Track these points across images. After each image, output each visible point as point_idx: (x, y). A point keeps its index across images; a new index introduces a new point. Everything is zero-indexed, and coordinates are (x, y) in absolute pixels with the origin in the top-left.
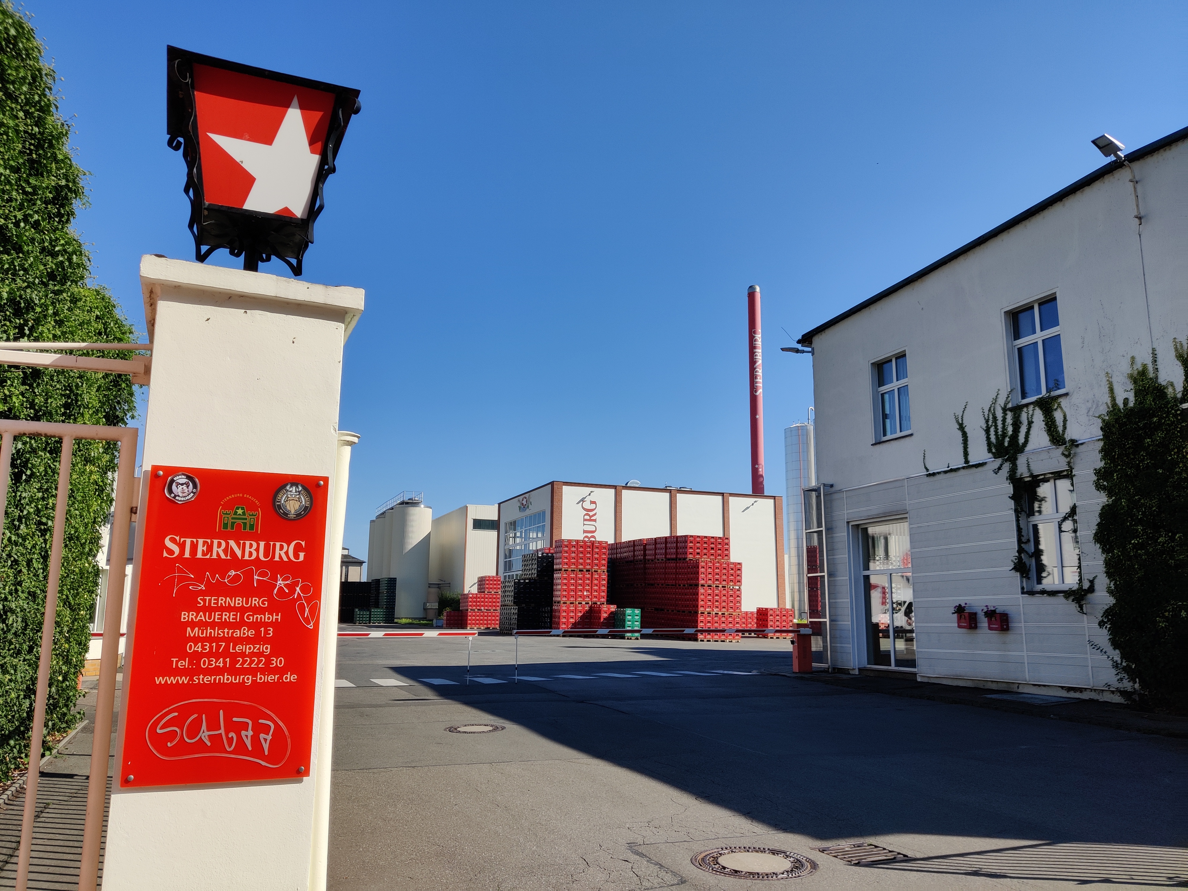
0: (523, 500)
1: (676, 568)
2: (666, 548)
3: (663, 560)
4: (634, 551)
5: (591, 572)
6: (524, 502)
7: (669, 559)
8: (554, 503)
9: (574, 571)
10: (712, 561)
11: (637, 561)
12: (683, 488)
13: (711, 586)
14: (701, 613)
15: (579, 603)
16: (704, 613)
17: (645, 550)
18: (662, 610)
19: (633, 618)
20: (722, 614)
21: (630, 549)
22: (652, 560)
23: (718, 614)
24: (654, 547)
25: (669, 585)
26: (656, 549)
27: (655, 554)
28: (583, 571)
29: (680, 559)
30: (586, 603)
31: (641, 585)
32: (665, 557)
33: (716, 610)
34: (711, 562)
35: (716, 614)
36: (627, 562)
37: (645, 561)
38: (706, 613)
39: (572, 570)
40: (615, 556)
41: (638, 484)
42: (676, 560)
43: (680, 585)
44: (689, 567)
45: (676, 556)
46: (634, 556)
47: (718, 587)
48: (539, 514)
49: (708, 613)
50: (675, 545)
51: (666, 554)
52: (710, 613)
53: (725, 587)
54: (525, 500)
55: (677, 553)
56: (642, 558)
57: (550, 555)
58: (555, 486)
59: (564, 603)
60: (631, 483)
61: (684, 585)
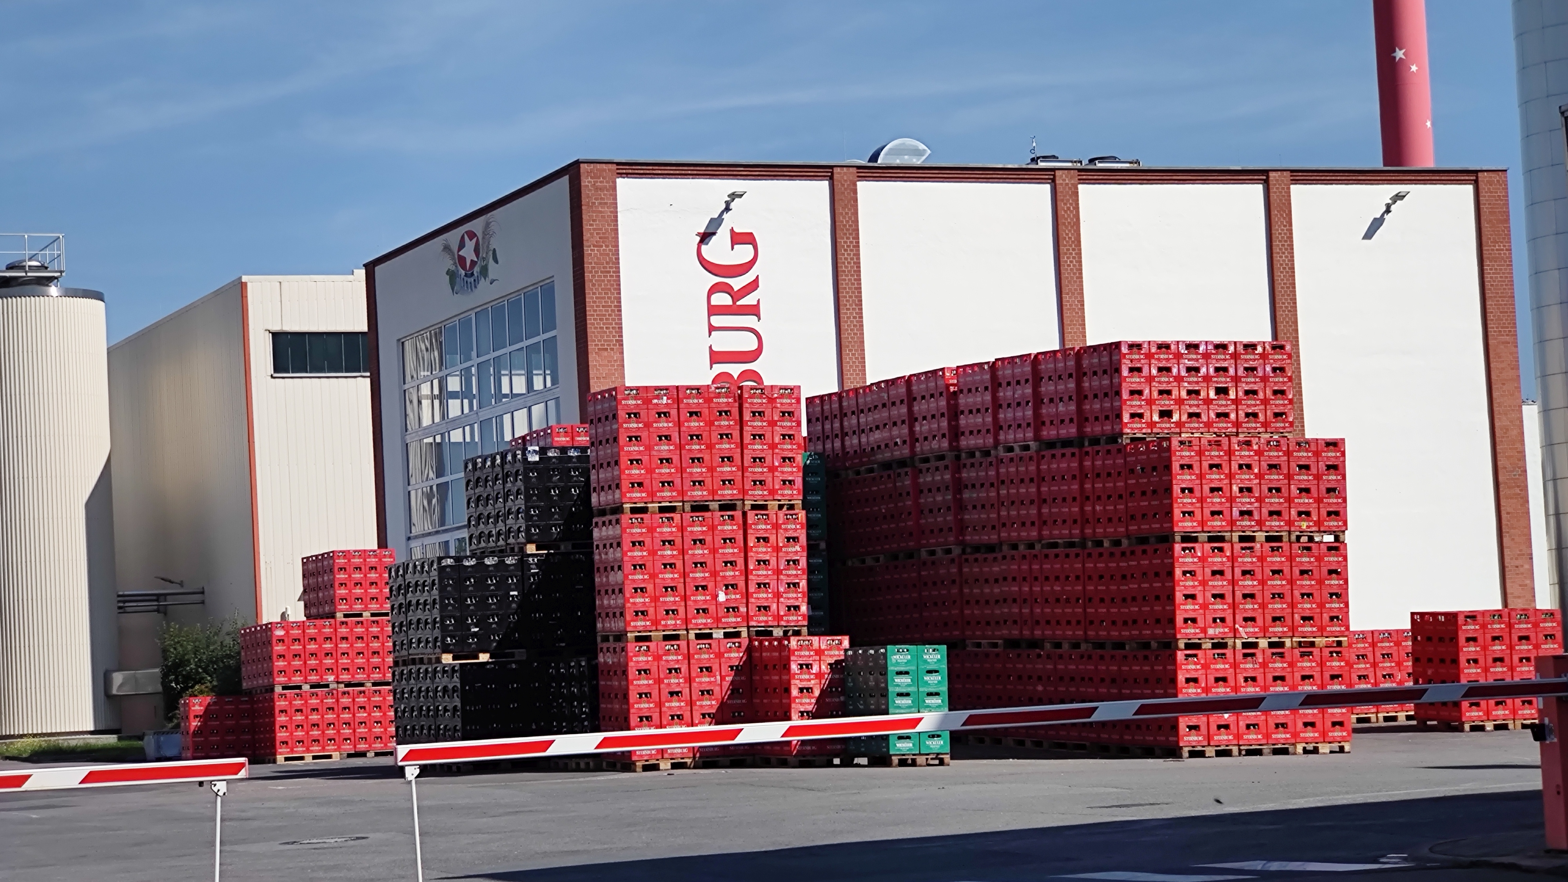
0: (462, 245)
1: (1082, 476)
2: (1038, 400)
3: (1026, 448)
4: (912, 419)
5: (738, 514)
6: (468, 253)
7: (1051, 445)
8: (587, 250)
9: (672, 509)
10: (1225, 441)
11: (926, 460)
12: (1102, 159)
13: (1221, 539)
14: (1188, 646)
15: (698, 636)
16: (1198, 646)
17: (954, 413)
18: (1034, 644)
19: (917, 682)
20: (1272, 645)
21: (894, 412)
22: (987, 453)
23: (1255, 645)
24: (988, 397)
25: (1055, 545)
26: (997, 405)
27: (998, 427)
28: (706, 508)
29: (1095, 441)
30: (727, 635)
31: (949, 552)
32: (1037, 438)
33: (1245, 632)
34: (1218, 444)
35: (1245, 645)
36: (887, 465)
37: (958, 458)
38: (1207, 645)
39: (662, 510)
40: (838, 444)
41: (919, 153)
42: (1082, 445)
43: (1099, 544)
44: (1132, 471)
45: (1080, 428)
46: (913, 439)
47: (1252, 539)
48: (530, 296)
49: (1215, 646)
50: (1072, 385)
51: (1038, 422)
52: (1224, 646)
53: (1279, 539)
54: (470, 245)
55: (1082, 418)
56: (945, 444)
57: (572, 453)
58: (586, 181)
59: (639, 639)
60: (895, 152)
61: (1117, 543)
